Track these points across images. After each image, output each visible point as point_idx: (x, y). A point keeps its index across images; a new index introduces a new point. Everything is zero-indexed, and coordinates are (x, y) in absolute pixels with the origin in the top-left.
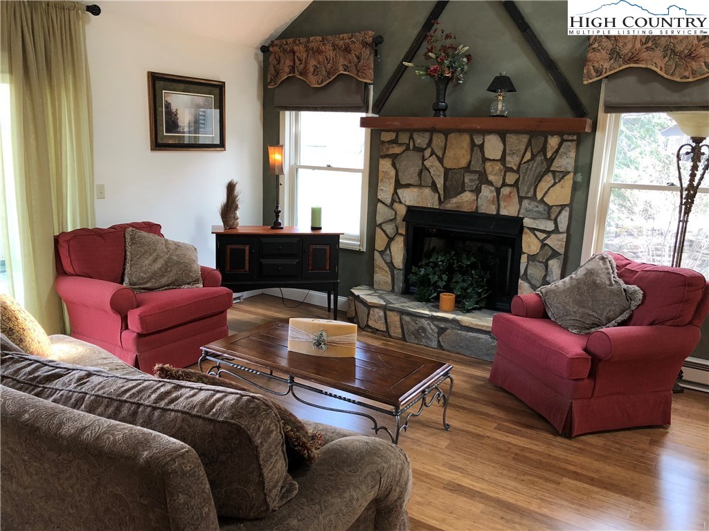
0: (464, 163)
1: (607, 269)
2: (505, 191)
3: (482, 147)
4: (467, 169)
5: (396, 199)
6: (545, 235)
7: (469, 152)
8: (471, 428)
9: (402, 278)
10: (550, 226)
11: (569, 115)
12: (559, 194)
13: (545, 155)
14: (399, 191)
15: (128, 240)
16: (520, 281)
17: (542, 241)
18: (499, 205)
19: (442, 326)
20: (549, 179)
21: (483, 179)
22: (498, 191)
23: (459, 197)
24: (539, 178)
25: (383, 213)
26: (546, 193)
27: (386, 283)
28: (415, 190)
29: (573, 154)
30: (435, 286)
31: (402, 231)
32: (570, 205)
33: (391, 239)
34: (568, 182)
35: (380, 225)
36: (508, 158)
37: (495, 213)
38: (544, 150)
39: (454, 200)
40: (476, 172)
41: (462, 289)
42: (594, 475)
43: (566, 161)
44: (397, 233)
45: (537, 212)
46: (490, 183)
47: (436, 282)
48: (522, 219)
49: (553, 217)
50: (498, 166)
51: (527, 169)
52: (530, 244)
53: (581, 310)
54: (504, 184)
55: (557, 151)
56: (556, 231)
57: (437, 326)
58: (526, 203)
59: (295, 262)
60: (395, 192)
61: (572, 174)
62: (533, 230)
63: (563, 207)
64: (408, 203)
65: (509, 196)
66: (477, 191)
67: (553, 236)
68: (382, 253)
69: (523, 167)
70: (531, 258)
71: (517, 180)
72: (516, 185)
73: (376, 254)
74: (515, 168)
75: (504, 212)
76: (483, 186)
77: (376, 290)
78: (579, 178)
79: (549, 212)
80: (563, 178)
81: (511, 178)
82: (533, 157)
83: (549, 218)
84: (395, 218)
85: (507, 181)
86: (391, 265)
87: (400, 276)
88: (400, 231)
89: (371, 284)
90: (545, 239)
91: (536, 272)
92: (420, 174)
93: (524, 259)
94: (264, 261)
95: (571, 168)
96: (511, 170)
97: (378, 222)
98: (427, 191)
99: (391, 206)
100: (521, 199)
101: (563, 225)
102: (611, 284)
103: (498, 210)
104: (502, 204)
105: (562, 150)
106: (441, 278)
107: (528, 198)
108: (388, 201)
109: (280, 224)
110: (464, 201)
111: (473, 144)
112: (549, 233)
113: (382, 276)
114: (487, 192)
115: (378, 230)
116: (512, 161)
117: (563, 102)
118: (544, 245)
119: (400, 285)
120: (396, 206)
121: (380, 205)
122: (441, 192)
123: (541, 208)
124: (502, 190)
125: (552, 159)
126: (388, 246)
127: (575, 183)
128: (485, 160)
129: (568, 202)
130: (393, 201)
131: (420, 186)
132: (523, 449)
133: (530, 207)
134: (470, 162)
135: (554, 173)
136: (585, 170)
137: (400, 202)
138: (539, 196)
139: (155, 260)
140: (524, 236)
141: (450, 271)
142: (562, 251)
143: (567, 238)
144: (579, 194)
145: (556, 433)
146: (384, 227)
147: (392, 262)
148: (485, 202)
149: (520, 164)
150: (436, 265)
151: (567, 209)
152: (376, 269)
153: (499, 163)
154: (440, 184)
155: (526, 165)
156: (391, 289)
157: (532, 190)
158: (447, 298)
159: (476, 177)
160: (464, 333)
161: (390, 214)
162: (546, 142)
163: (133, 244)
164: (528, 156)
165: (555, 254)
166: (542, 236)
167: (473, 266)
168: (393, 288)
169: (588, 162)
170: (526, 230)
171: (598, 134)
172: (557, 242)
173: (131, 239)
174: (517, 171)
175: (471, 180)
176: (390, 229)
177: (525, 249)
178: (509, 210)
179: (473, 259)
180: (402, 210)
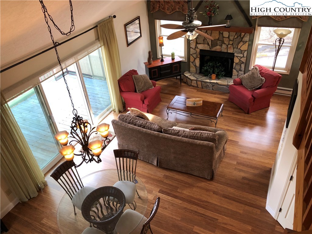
0: (217, 38)
1: (257, 72)
2: (229, 46)
3: (222, 33)
4: (218, 39)
5: (196, 47)
6: (240, 58)
7: (219, 35)
8: (227, 115)
9: (199, 69)
10: (242, 55)
11: (248, 26)
12: (245, 47)
13: (241, 37)
14: (197, 45)
15: (134, 79)
16: (233, 70)
17: (239, 59)
18: (227, 50)
19: (213, 84)
20: (242, 43)
21: (223, 42)
22: (227, 46)
23: (216, 47)
24: (239, 43)
25: (192, 51)
26: (241, 47)
27: (194, 71)
28: (202, 45)
29: (249, 37)
30: (210, 72)
31: (199, 56)
32: (247, 50)
33: (195, 59)
34: (247, 44)
35: (192, 54)
36: (230, 37)
37: (226, 52)
38: (240, 35)
39: (214, 48)
40: (221, 40)
41: (217, 72)
42: (254, 123)
43: (247, 38)
44: (197, 57)
45: (238, 52)
46: (225, 44)
47: (210, 71)
48: (234, 54)
49: (243, 53)
50: (227, 39)
51: (236, 40)
52: (236, 60)
53: (251, 84)
54: (229, 44)
55: (244, 36)
56: (243, 57)
57: (212, 85)
58: (235, 49)
59: (169, 71)
60: (196, 45)
61: (248, 42)
62: (237, 56)
63: (245, 51)
64: (200, 49)
65: (230, 47)
66: (221, 46)
67: (243, 58)
68: (192, 62)
69: (235, 40)
70: (236, 64)
71: (233, 43)
72: (232, 44)
73: (191, 63)
74: (232, 40)
75: (229, 52)
76: (223, 44)
77: (191, 73)
78: (250, 43)
79: (242, 52)
80: (245, 43)
81: (231, 43)
82: (237, 37)
83: (241, 53)
84: (196, 53)
85: (230, 43)
86: (195, 66)
87: (198, 69)
88: (198, 56)
89: (189, 71)
90: (240, 59)
91: (238, 67)
92: (204, 40)
93: (234, 64)
94: (162, 72)
95: (248, 40)
96: (231, 40)
97: (191, 54)
98: (206, 45)
99: (195, 49)
100: (234, 48)
101: (245, 55)
102: (258, 77)
103: (227, 51)
104: (228, 49)
105: (245, 35)
106: (211, 69)
107: (236, 48)
108: (194, 48)
109: (163, 60)
110: (217, 48)
111: (220, 33)
112: (241, 57)
113: (193, 69)
114: (224, 46)
115: (191, 56)
116: (231, 38)
117: (246, 22)
118: (240, 60)
119: (198, 71)
120: (196, 49)
121: (191, 49)
122: (211, 46)
123: (239, 51)
124: (228, 46)
125: (243, 38)
126: (194, 60)
127: (249, 44)
128: (224, 37)
129: (247, 49)
130: (195, 48)
131: (204, 44)
132: (239, 119)
133: (236, 50)
134: (219, 37)
135: (243, 41)
136: (252, 41)
137: (198, 48)
138: (239, 48)
139: (142, 83)
140: (234, 58)
141: (213, 67)
142: (245, 62)
143: (246, 58)
144: (250, 47)
145: (245, 113)
146: (193, 55)
147: (196, 65)
148: (224, 49)
149: (234, 39)
150: (209, 66)
151: (247, 51)
152: (191, 67)
153: (227, 38)
154: (210, 44)
155: (235, 39)
156: (195, 72)
157: (237, 46)
158: (214, 76)
159: (221, 42)
160: (219, 86)
161: (195, 52)
162: (241, 33)
163: (135, 80)
164: (236, 37)
165: (243, 63)
166: (239, 58)
167: (220, 65)
168: (196, 72)
169: (253, 38)
170: (235, 56)
171: (255, 31)
172: (243, 60)
173: (135, 78)
174: (233, 41)
175: (219, 43)
176: (195, 56)
177: (235, 61)
178: (230, 51)
179: (220, 64)
180: (198, 51)
